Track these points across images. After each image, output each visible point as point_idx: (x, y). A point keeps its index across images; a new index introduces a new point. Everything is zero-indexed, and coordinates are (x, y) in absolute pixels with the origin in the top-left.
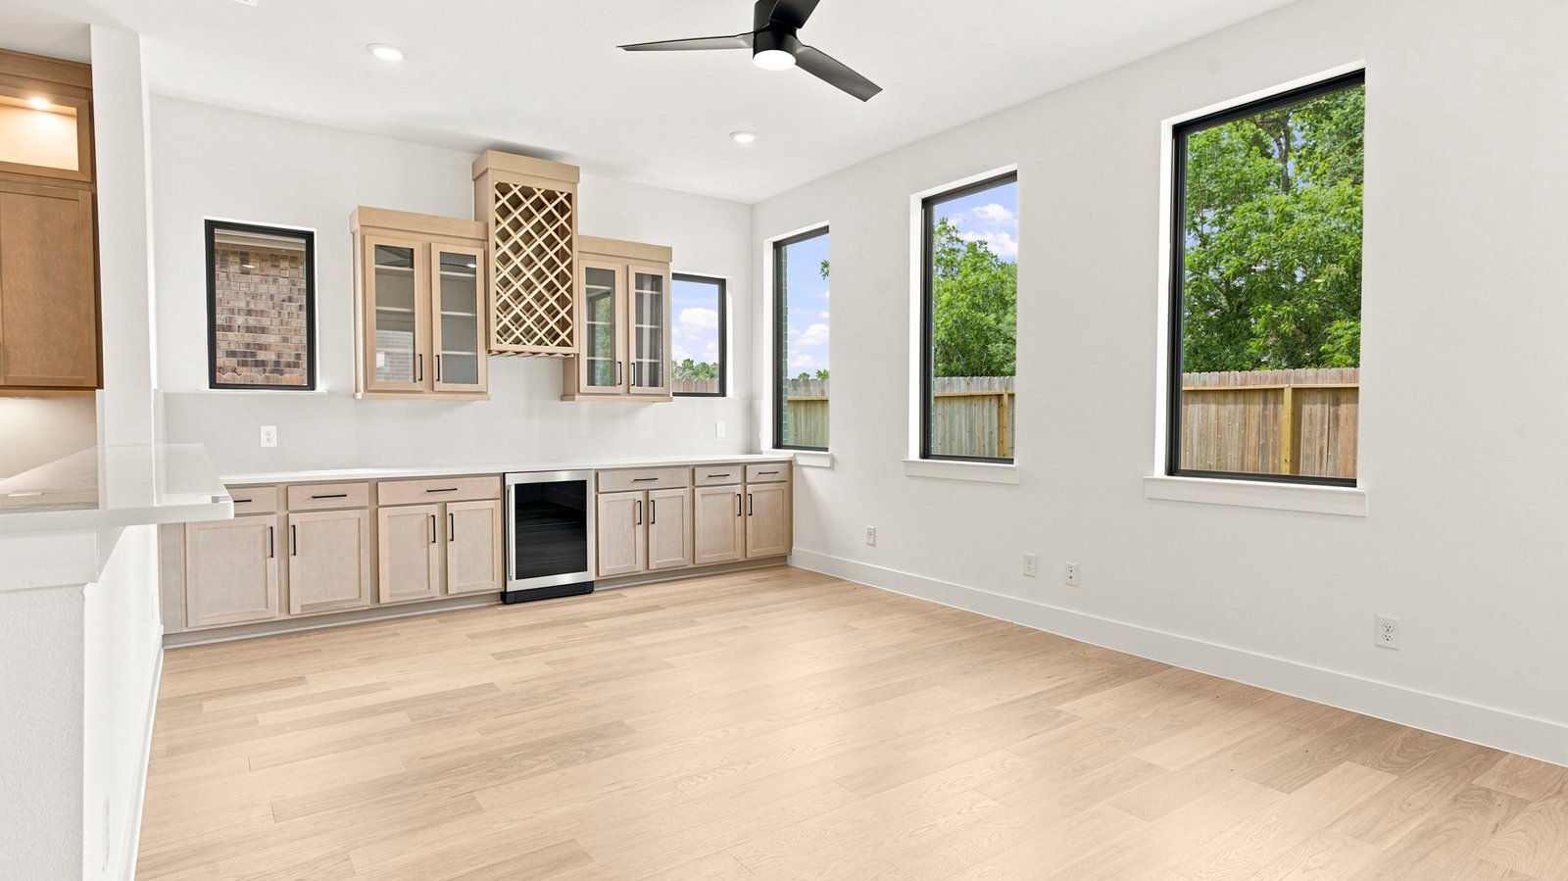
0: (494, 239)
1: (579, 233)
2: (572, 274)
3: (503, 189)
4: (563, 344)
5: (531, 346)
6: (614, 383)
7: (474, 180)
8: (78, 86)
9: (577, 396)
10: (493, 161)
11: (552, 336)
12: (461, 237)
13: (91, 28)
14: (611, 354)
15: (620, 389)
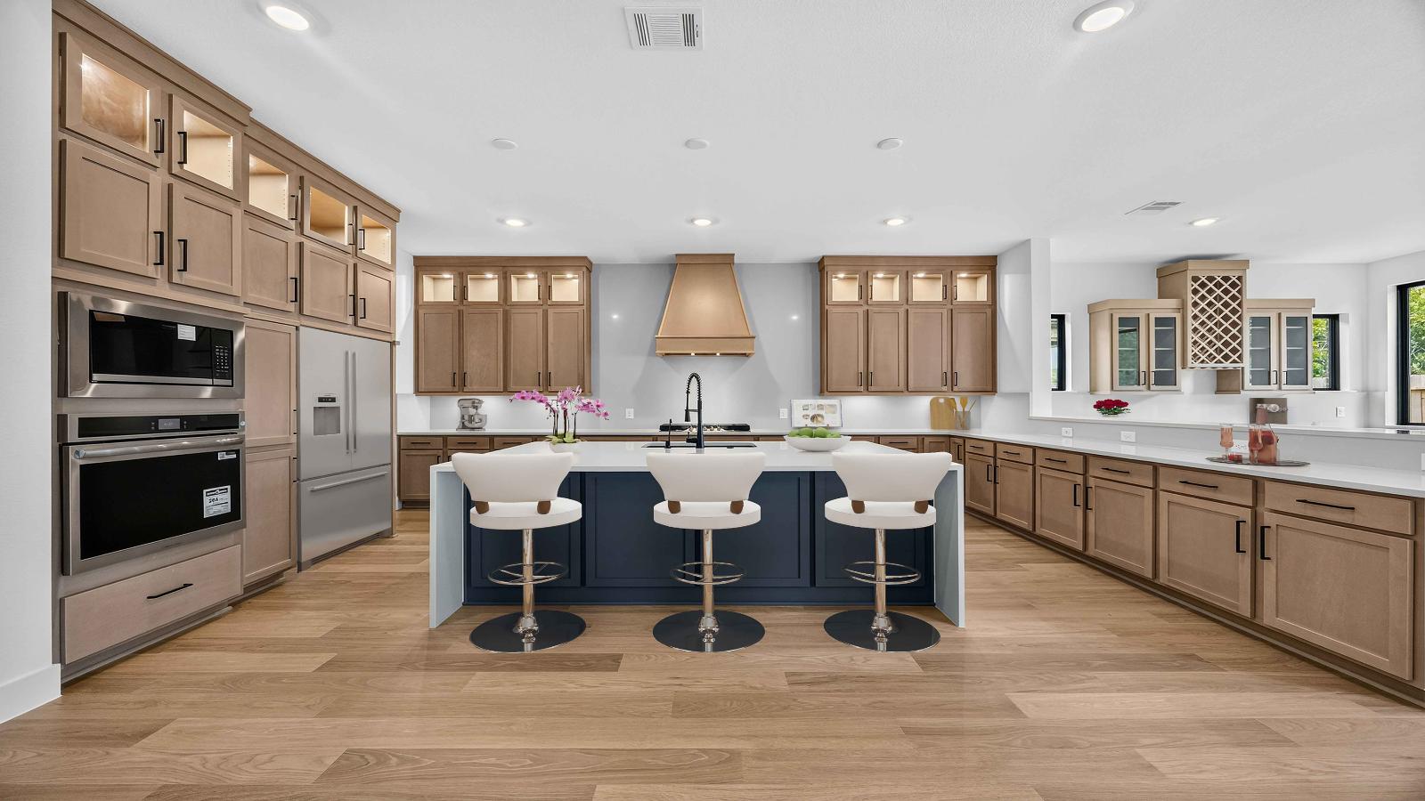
0: (1190, 307)
1: (1249, 298)
2: (1241, 321)
3: (1195, 280)
4: (1234, 362)
5: (1212, 364)
6: (1269, 384)
7: (1159, 277)
8: (987, 265)
9: (1242, 392)
10: (1192, 265)
11: (1226, 357)
12: (1167, 308)
13: (1031, 241)
14: (1269, 366)
15: (1274, 387)
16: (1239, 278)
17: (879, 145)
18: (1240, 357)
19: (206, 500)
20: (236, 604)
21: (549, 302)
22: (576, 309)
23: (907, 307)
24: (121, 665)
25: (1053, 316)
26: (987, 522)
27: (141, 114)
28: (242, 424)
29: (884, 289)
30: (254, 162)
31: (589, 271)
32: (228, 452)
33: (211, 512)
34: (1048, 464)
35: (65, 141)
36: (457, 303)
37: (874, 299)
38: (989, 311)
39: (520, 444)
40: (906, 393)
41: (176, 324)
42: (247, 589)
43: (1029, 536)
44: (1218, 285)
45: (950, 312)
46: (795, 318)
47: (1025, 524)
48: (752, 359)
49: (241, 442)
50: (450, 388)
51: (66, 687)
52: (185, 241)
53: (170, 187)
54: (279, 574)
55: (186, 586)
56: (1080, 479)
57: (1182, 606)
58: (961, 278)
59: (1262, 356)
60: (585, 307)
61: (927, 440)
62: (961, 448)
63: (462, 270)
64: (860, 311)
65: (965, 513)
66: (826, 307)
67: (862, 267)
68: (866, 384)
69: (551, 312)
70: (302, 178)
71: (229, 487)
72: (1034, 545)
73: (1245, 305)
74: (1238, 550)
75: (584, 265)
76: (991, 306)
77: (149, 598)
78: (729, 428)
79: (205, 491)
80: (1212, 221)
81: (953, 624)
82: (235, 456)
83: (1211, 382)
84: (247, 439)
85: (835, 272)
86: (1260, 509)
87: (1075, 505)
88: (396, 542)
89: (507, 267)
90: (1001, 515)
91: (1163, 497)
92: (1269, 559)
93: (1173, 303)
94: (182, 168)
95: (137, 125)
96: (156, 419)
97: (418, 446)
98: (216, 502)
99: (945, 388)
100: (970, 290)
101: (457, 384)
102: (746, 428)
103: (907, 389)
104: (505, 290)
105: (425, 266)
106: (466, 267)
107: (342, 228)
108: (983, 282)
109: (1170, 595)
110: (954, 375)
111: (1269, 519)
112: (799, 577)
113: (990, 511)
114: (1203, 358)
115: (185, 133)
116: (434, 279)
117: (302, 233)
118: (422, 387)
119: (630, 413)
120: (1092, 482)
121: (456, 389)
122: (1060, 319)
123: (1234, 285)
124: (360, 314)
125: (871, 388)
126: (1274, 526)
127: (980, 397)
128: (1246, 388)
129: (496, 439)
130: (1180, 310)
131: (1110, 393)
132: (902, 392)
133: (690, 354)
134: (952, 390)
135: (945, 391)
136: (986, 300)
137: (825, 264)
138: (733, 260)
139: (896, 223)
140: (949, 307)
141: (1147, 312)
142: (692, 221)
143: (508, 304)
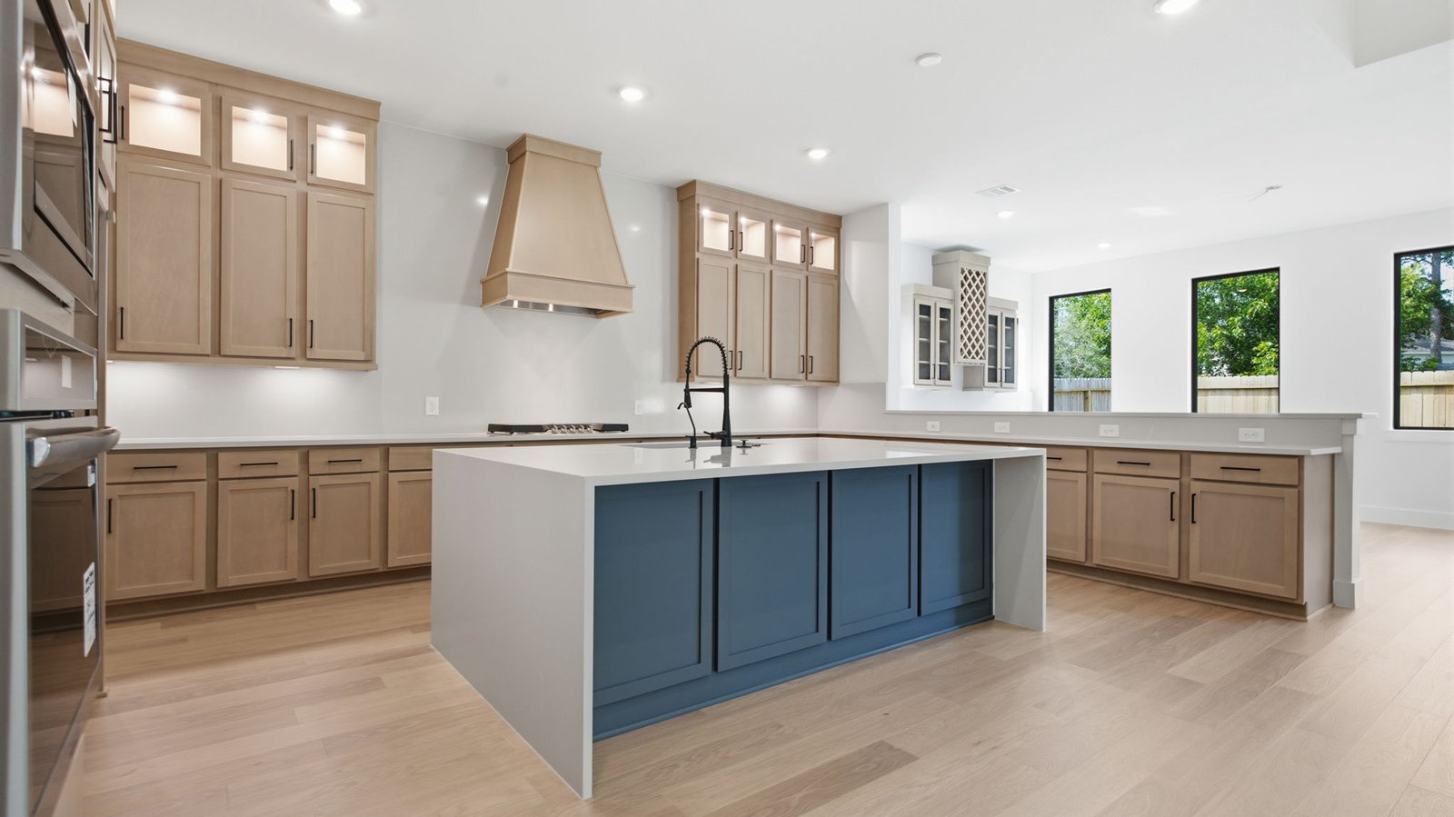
0: (959, 300)
1: (989, 295)
2: (984, 317)
3: (962, 271)
4: (981, 358)
5: (970, 359)
6: (996, 382)
7: (933, 265)
8: (834, 225)
9: (981, 388)
10: (961, 256)
11: (977, 354)
12: (944, 298)
13: (890, 206)
14: (996, 365)
15: (999, 384)
16: (985, 274)
18: (984, 354)
21: (310, 179)
22: (361, 202)
23: (771, 267)
37: (744, 252)
38: (835, 282)
40: (769, 381)
44: (974, 279)
45: (806, 277)
58: (816, 238)
59: (994, 354)
60: (371, 199)
64: (731, 264)
66: (698, 255)
67: (736, 202)
68: (736, 366)
69: (312, 197)
73: (987, 302)
74: (1172, 519)
75: (371, 117)
76: (837, 276)
86: (1184, 480)
91: (1098, 479)
92: (1195, 523)
93: (946, 293)
99: (802, 376)
102: (624, 428)
108: (831, 246)
110: (809, 360)
111: (1195, 487)
112: (909, 607)
114: (965, 352)
119: (433, 405)
123: (982, 281)
125: (740, 373)
126: (1198, 494)
127: (826, 388)
128: (983, 385)
129: (222, 456)
130: (953, 301)
131: (913, 386)
132: (765, 379)
133: (547, 305)
134: (806, 378)
135: (799, 380)
136: (833, 269)
137: (697, 192)
138: (600, 161)
139: (818, 155)
140: (806, 273)
141: (934, 300)
142: (617, 90)
143: (224, 166)
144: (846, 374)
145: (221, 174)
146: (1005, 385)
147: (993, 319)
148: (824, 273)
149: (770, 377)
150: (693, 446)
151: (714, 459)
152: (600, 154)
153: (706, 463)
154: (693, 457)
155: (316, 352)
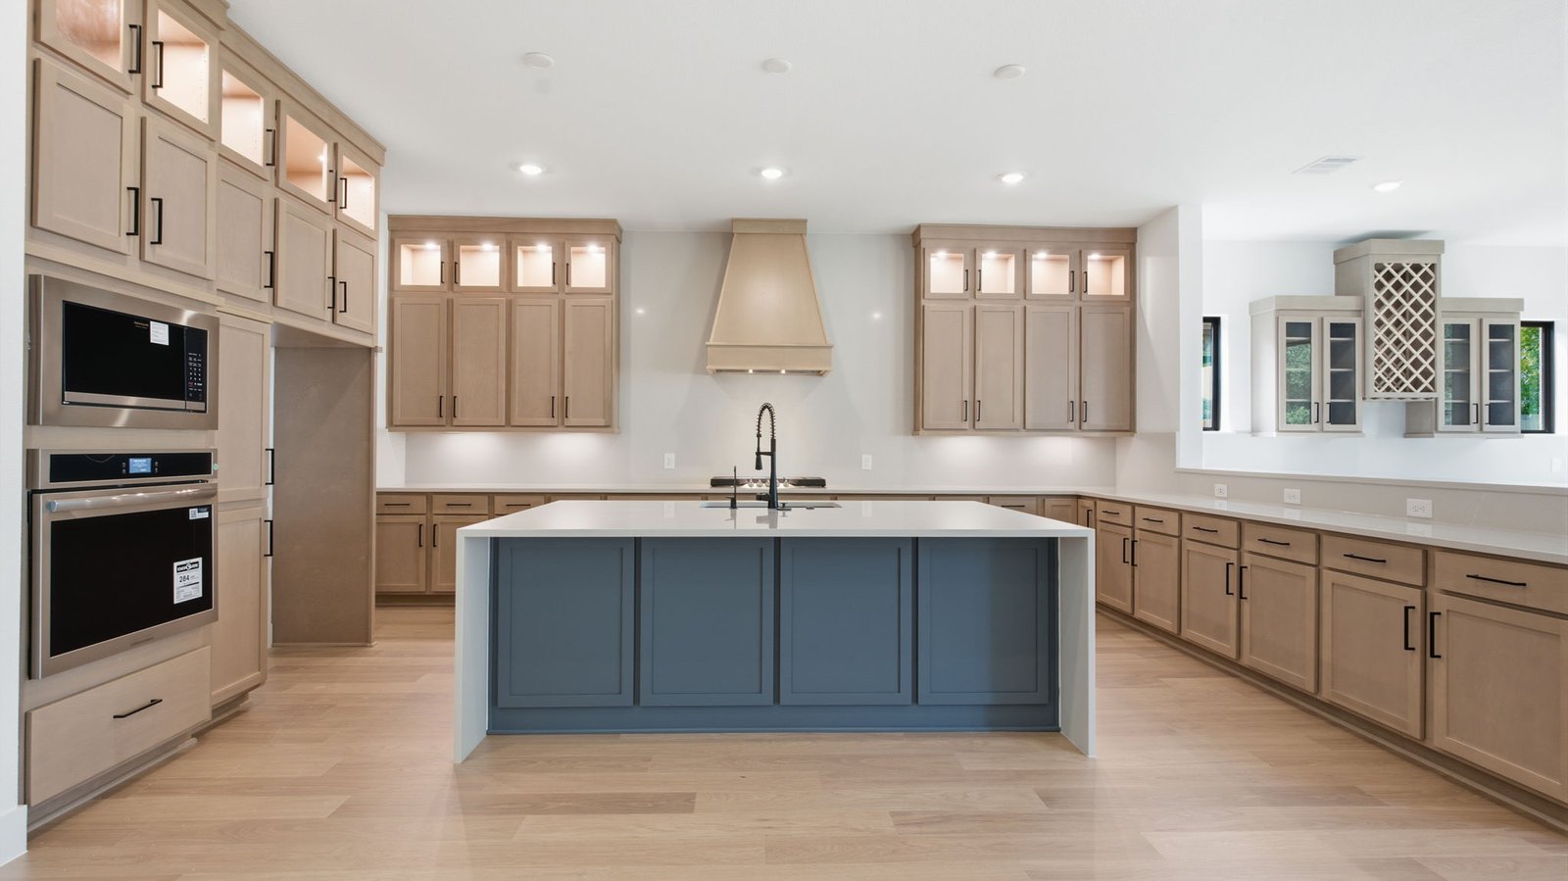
0: (1372, 309)
1: (1443, 296)
2: (1434, 330)
3: (1379, 268)
4: (1426, 390)
5: (1399, 393)
6: (1468, 424)
7: (1336, 263)
8: (1124, 242)
9: (1435, 435)
10: (1376, 246)
11: (1417, 383)
12: (1343, 309)
13: (1179, 208)
14: (1468, 397)
15: (1474, 427)
16: (1432, 267)
17: (998, 72)
18: (1432, 383)
19: (177, 577)
20: (201, 734)
21: (567, 289)
22: (600, 300)
23: (1024, 303)
24: (83, 814)
25: (1206, 320)
26: (1122, 624)
27: (116, 17)
28: (214, 467)
29: (997, 273)
30: (229, 81)
31: (619, 241)
32: (200, 508)
33: (182, 595)
34: (1197, 535)
35: (39, 60)
36: (445, 286)
37: (983, 291)
38: (1127, 310)
39: (528, 506)
40: (1023, 433)
41: (147, 321)
42: (217, 711)
43: (1173, 640)
44: (1407, 277)
45: (1078, 310)
46: (877, 316)
47: (1168, 624)
48: (827, 378)
49: (213, 494)
50: (435, 420)
51: (32, 838)
52: (160, 201)
53: (143, 121)
54: (243, 696)
55: (154, 702)
56: (1233, 557)
57: (1348, 730)
58: (1092, 261)
59: (1460, 382)
60: (613, 297)
61: (1049, 502)
62: (1092, 515)
63: (452, 236)
64: (967, 307)
65: (1097, 612)
66: (923, 302)
67: (969, 240)
68: (972, 418)
69: (570, 302)
70: (278, 103)
71: (200, 560)
72: (1179, 654)
73: (1438, 307)
74: (1407, 647)
75: (610, 232)
76: (1129, 302)
77: (115, 717)
78: (799, 483)
79: (176, 564)
80: (1397, 185)
81: (1081, 753)
82: (205, 515)
83: (1399, 416)
84: (220, 490)
85: (934, 249)
86: (1430, 589)
87: (1228, 593)
88: (377, 653)
89: (512, 233)
90: (1141, 613)
91: (1328, 577)
92: (1439, 657)
93: (1351, 302)
94: (156, 93)
95: (111, 33)
96: (125, 458)
97: (394, 510)
98: (186, 582)
99: (1071, 426)
100: (1105, 277)
101: (444, 413)
102: (821, 483)
103: (1025, 427)
104: (509, 268)
105: (405, 229)
106: (457, 233)
107: (319, 173)
108: (1120, 267)
109: (1334, 713)
110: (1083, 405)
111: (1439, 603)
112: (899, 692)
113: (1125, 606)
114: (1389, 383)
115: (161, 44)
116: (413, 250)
117: (277, 185)
118: (398, 419)
119: (670, 460)
120: (1247, 560)
121: (443, 421)
122: (1215, 322)
123: (1426, 277)
124: (340, 306)
125: (978, 425)
126: (1444, 613)
127: (1114, 439)
128: (1440, 429)
129: (497, 498)
130: (1361, 312)
131: (1275, 434)
132: (1018, 430)
133: (747, 371)
134: (1080, 428)
135: (1071, 431)
136: (1122, 293)
137: (922, 237)
138: (806, 228)
139: (1013, 179)
140: (1078, 303)
141: (1320, 314)
142: (758, 171)
143: (513, 291)
144: (1144, 422)
145: (511, 297)
146: (1487, 428)
147: (1461, 331)
148: (1108, 303)
149: (1024, 428)
150: (733, 506)
151: (760, 520)
152: (805, 221)
153: (750, 521)
154: (734, 516)
155: (572, 420)
